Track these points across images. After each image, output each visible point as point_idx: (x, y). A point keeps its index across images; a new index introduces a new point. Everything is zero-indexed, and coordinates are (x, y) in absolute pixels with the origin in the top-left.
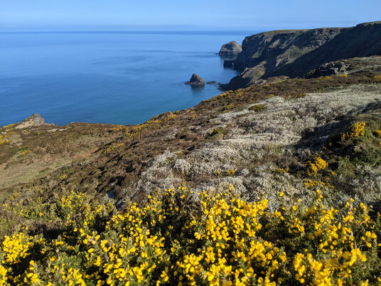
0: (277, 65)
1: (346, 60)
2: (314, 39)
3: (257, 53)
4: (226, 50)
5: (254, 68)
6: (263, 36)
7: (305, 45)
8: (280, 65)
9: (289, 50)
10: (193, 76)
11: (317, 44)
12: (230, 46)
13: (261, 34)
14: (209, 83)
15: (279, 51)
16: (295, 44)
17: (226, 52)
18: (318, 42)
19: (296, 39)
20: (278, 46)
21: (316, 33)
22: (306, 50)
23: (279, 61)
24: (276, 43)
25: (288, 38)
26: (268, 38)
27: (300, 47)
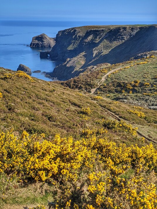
0: (94, 56)
1: (148, 52)
2: (120, 35)
3: (71, 46)
4: (37, 42)
5: (75, 59)
6: (75, 31)
7: (114, 40)
8: (96, 56)
9: (102, 44)
10: (20, 66)
11: (123, 39)
12: (40, 38)
13: (73, 29)
14: (35, 72)
15: (93, 45)
16: (106, 38)
17: (38, 44)
18: (123, 38)
19: (106, 35)
20: (92, 40)
21: (122, 30)
22: (115, 44)
23: (95, 53)
24: (90, 38)
25: (100, 33)
26: (79, 32)
27: (111, 41)
